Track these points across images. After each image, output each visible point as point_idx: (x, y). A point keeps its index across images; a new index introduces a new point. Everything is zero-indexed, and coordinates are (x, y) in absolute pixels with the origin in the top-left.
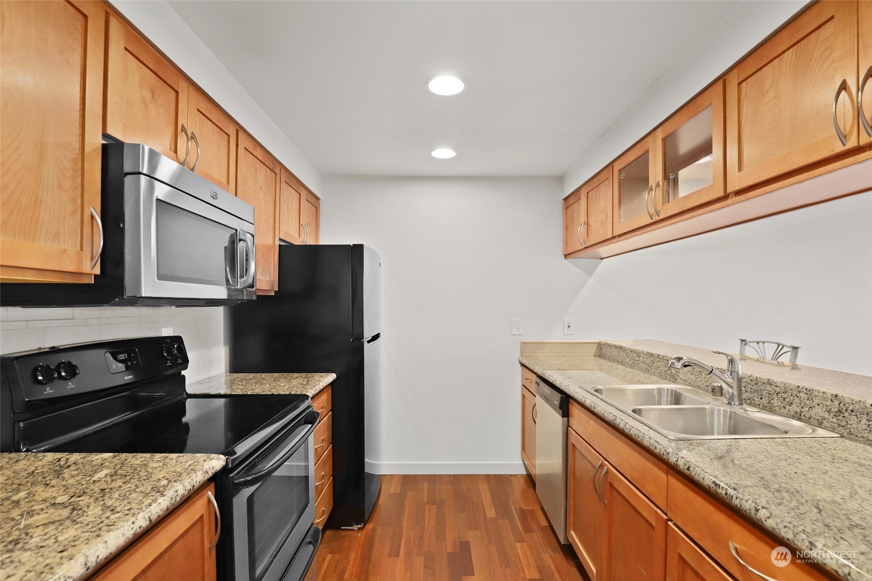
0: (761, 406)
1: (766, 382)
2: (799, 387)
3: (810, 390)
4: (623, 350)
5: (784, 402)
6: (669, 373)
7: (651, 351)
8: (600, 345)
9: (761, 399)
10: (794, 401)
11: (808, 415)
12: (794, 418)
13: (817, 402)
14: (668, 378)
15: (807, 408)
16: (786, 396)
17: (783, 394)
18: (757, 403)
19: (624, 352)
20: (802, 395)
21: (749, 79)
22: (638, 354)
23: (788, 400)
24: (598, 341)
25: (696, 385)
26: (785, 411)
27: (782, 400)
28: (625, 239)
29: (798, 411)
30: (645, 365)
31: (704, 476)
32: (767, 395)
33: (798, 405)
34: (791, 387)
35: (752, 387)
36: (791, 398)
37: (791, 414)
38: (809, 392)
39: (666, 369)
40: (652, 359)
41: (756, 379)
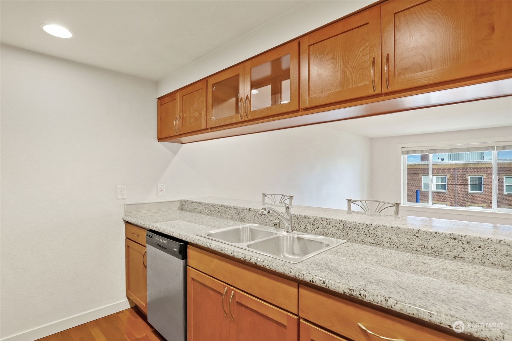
0: (301, 230)
1: (303, 217)
2: (322, 218)
3: (328, 219)
4: (202, 205)
5: (314, 227)
6: (238, 217)
7: (224, 204)
8: (182, 202)
9: (301, 226)
10: (319, 226)
11: (327, 233)
12: (319, 235)
13: (332, 225)
14: (238, 220)
15: (327, 229)
16: (315, 223)
17: (313, 223)
18: (298, 229)
19: (202, 206)
20: (324, 222)
21: (315, 45)
22: (214, 206)
23: (316, 226)
24: (180, 199)
25: (258, 222)
26: (314, 232)
27: (313, 226)
28: (217, 131)
29: (322, 231)
30: (220, 213)
31: (339, 286)
32: (304, 224)
33: (322, 228)
34: (317, 219)
35: (295, 221)
36: (318, 224)
37: (318, 233)
38: (328, 220)
39: (236, 215)
40: (225, 209)
41: (297, 216)
